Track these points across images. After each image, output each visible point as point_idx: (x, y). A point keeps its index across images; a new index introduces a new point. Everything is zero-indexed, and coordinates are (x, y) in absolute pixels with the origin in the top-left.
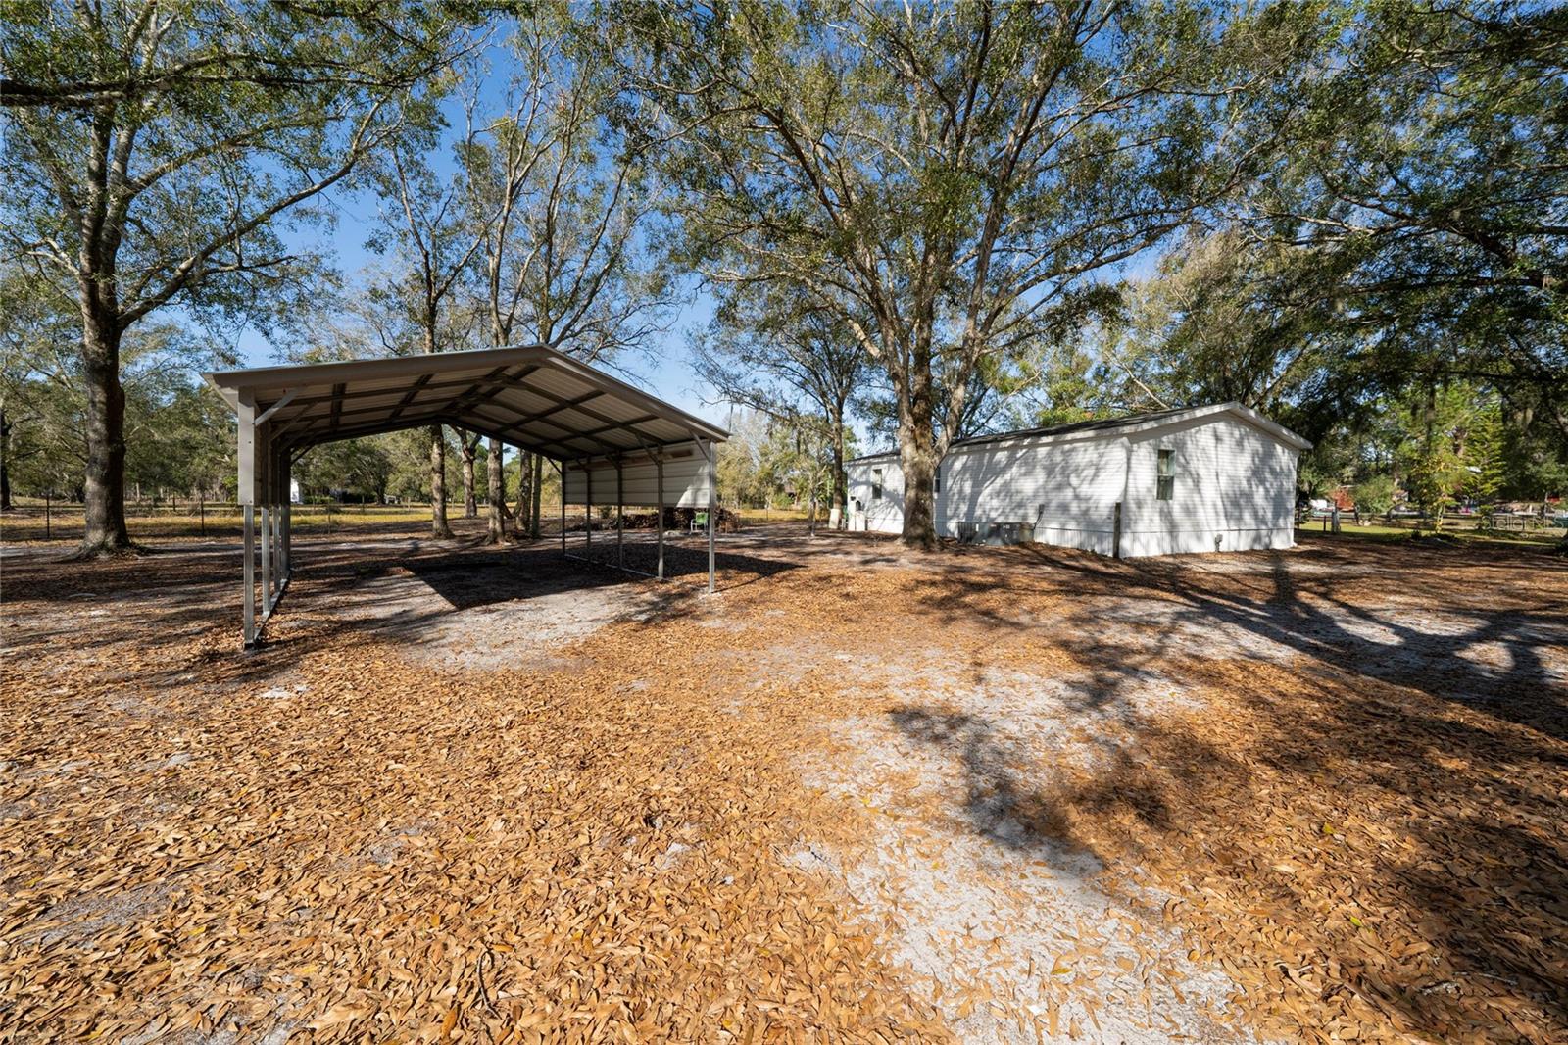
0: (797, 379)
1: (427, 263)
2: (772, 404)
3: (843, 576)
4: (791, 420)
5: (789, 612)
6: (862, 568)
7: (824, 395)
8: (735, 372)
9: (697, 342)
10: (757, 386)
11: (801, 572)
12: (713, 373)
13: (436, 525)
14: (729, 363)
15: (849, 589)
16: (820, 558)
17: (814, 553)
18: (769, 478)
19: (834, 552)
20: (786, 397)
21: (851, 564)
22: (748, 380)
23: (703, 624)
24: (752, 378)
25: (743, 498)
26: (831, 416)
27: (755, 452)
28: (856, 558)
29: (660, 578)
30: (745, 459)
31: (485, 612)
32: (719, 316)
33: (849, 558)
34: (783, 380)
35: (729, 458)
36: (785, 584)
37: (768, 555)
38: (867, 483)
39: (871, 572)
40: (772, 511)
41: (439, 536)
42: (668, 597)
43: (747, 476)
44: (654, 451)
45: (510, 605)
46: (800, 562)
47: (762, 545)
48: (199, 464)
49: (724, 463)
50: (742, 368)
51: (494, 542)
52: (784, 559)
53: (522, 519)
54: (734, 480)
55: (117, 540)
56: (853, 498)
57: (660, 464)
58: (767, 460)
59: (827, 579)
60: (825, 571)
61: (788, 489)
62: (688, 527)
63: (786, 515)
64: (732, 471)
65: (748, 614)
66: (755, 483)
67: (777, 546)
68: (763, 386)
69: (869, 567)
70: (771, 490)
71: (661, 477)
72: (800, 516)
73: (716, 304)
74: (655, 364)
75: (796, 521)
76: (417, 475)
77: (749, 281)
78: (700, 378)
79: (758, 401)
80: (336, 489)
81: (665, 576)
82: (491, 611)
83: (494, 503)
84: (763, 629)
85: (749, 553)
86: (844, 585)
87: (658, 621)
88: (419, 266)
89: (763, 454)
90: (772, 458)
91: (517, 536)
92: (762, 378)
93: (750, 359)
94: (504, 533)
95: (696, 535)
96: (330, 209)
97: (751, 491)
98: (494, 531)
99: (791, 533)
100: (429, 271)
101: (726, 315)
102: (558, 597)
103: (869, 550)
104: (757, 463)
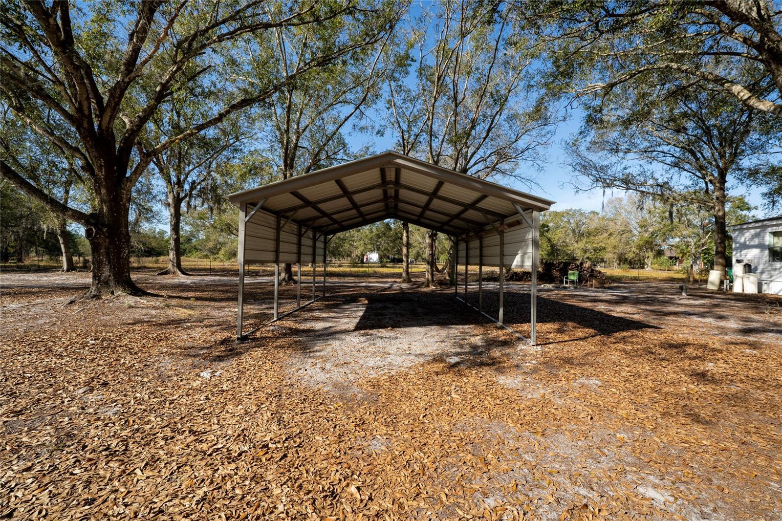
0: (669, 160)
1: (403, 136)
2: (643, 184)
3: (704, 347)
4: (662, 195)
5: (607, 384)
6: (740, 338)
7: (701, 168)
8: (606, 163)
9: (573, 146)
10: (627, 171)
11: (649, 334)
12: (585, 167)
13: (404, 275)
14: (598, 158)
15: (710, 366)
16: (681, 320)
17: (675, 314)
18: (649, 245)
19: (702, 315)
20: (656, 176)
21: (724, 331)
22: (619, 168)
23: (502, 380)
24: (623, 166)
25: (622, 260)
26: (711, 187)
27: (634, 225)
28: (733, 324)
29: (500, 324)
30: (627, 231)
31: (363, 335)
32: (587, 122)
33: (722, 323)
34: (655, 163)
35: (611, 231)
36: (621, 346)
37: (620, 311)
38: (761, 246)
39: (753, 346)
40: (651, 271)
41: (404, 281)
42: (492, 343)
43: (627, 243)
44: (497, 224)
45: (383, 332)
46: (654, 322)
47: (622, 301)
48: (347, 246)
49: (606, 235)
50: (614, 159)
51: (428, 286)
52: (637, 317)
53: (449, 273)
54: (615, 247)
55: (288, 278)
56: (738, 261)
57: (501, 233)
58: (646, 231)
59: (680, 347)
60: (681, 336)
61: (668, 254)
62: (562, 282)
63: (665, 275)
64: (613, 241)
65: (556, 376)
66: (634, 249)
67: (636, 302)
68: (634, 170)
69: (752, 338)
70: (651, 254)
71: (502, 244)
72: (677, 276)
73: (585, 114)
74: (540, 169)
75: (672, 280)
76: (421, 248)
77: (612, 86)
78: (577, 173)
79: (627, 182)
80: (391, 256)
81: (504, 322)
82: (367, 334)
83: (428, 263)
84: (560, 402)
85: (601, 307)
86: (703, 359)
87: (462, 367)
88: (399, 138)
89: (641, 227)
90: (651, 229)
91: (441, 283)
92: (633, 164)
93: (617, 151)
94: (433, 281)
95: (565, 288)
96: (371, 123)
97: (630, 256)
98: (428, 280)
99: (660, 291)
100: (404, 140)
101: (594, 119)
102: (418, 329)
103: (756, 317)
104: (635, 232)
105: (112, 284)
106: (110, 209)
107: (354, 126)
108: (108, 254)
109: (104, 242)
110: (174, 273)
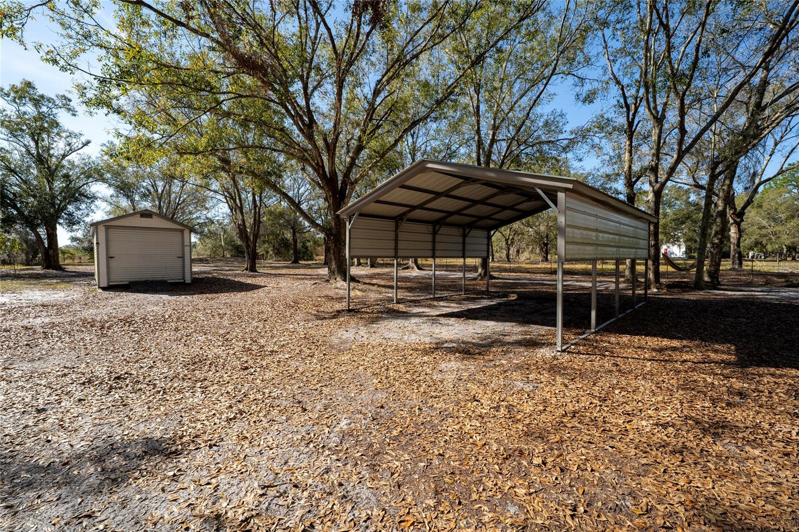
105: (336, 273)
106: (336, 224)
107: (578, 95)
108: (334, 253)
109: (332, 245)
110: (413, 268)
